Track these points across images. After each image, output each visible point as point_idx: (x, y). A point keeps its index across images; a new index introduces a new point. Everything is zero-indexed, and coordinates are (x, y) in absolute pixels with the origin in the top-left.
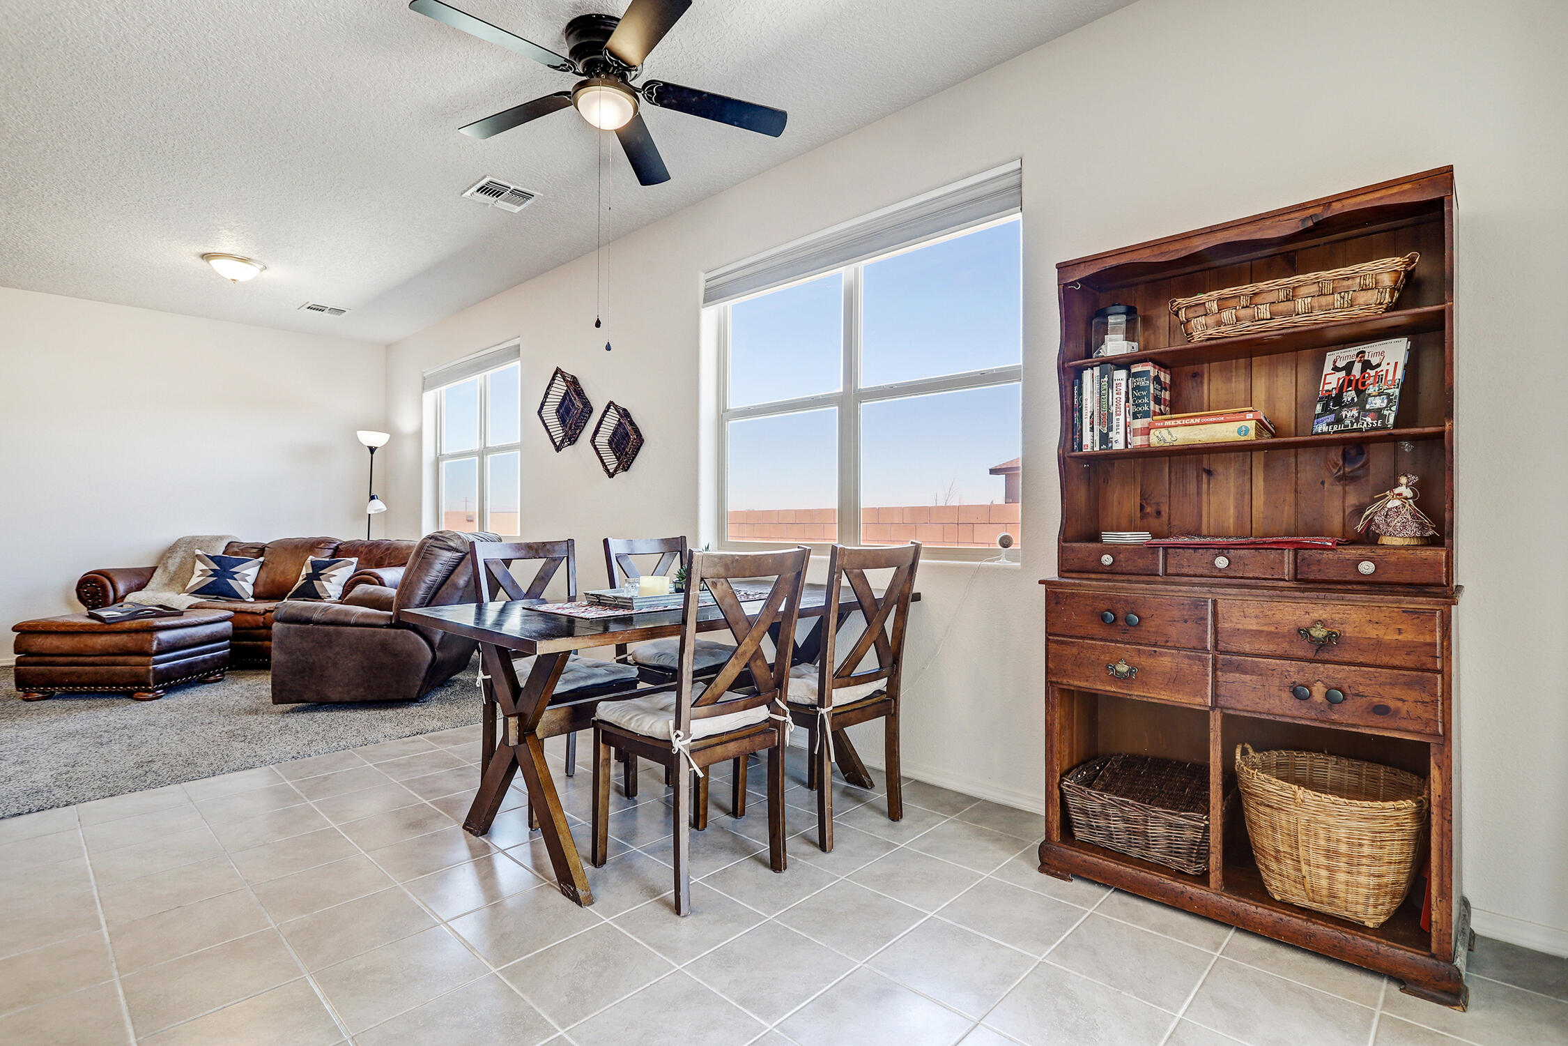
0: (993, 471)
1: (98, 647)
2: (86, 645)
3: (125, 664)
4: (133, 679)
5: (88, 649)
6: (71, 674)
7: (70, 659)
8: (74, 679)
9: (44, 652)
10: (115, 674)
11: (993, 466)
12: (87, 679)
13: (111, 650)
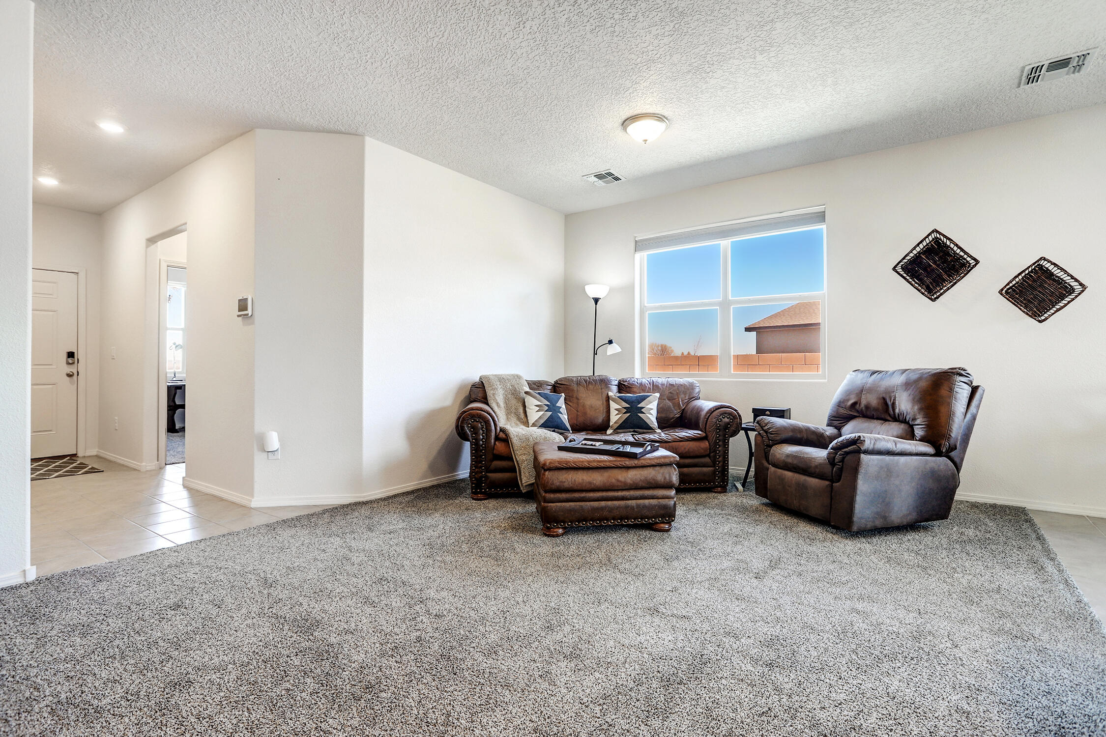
0: (748, 329)
1: (629, 481)
2: (618, 480)
3: (653, 497)
4: (662, 512)
5: (619, 484)
6: (602, 509)
7: (604, 494)
8: (605, 513)
9: (576, 488)
10: (644, 506)
11: (747, 326)
12: (618, 513)
13: (641, 484)
